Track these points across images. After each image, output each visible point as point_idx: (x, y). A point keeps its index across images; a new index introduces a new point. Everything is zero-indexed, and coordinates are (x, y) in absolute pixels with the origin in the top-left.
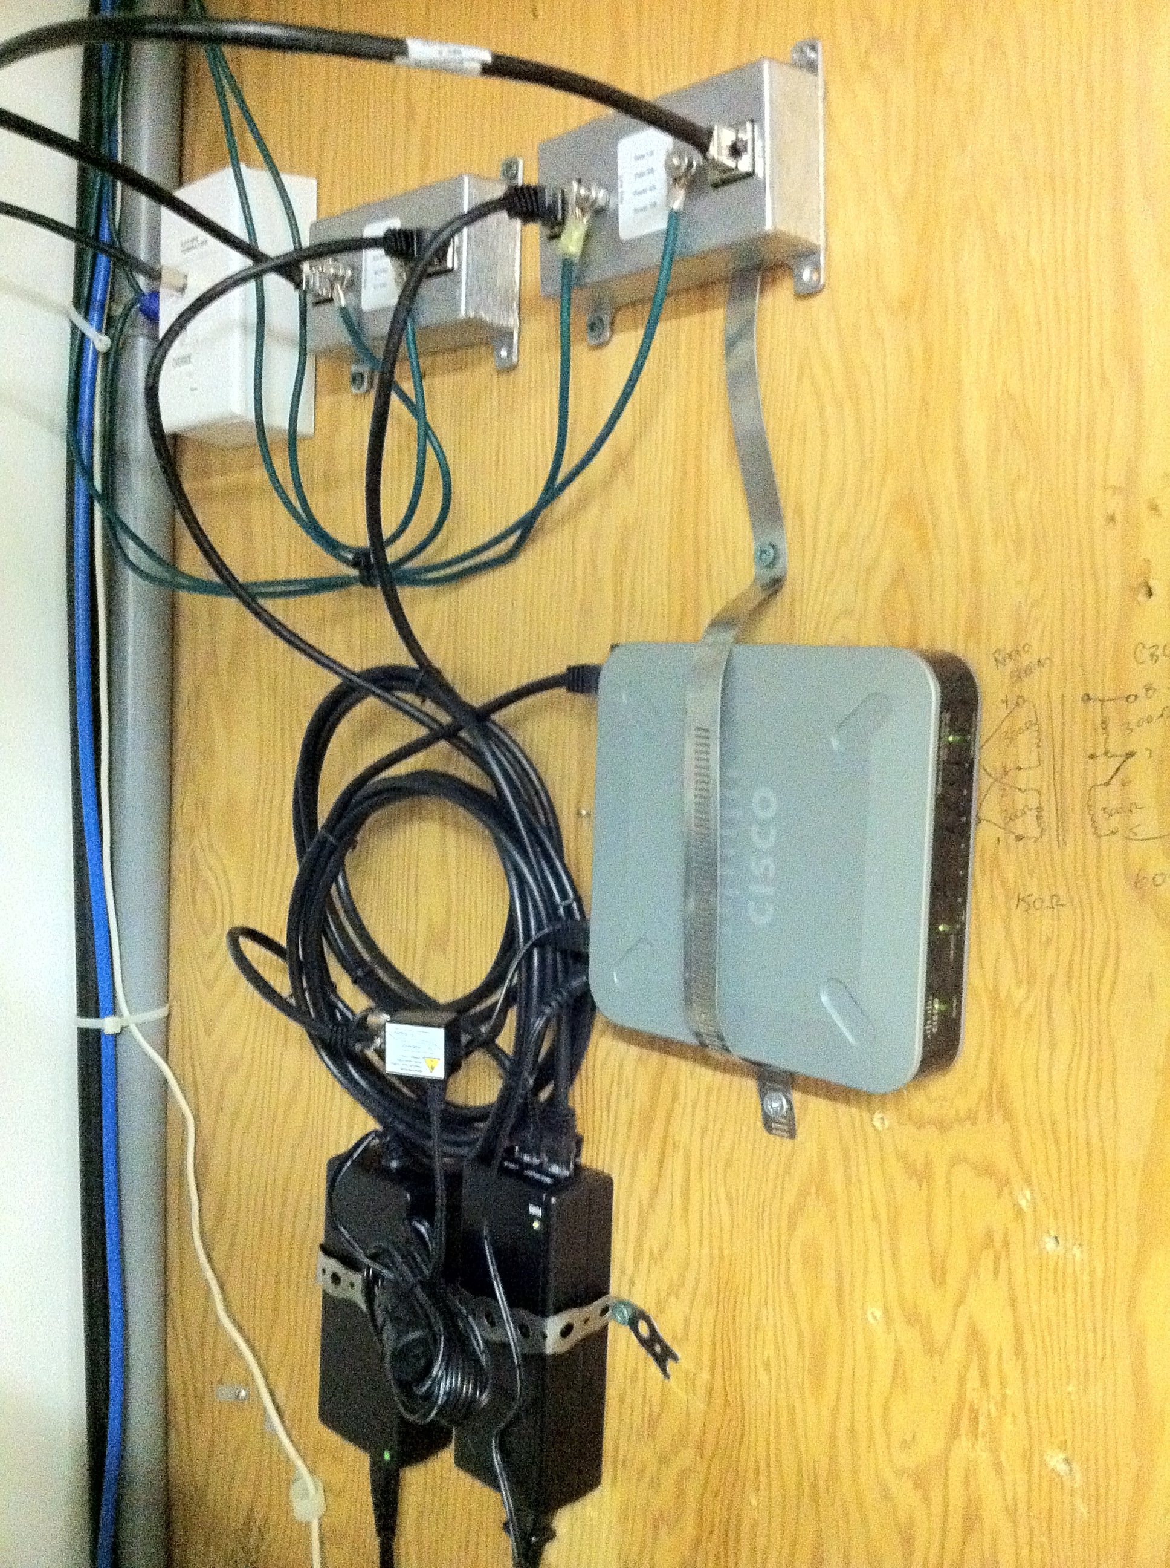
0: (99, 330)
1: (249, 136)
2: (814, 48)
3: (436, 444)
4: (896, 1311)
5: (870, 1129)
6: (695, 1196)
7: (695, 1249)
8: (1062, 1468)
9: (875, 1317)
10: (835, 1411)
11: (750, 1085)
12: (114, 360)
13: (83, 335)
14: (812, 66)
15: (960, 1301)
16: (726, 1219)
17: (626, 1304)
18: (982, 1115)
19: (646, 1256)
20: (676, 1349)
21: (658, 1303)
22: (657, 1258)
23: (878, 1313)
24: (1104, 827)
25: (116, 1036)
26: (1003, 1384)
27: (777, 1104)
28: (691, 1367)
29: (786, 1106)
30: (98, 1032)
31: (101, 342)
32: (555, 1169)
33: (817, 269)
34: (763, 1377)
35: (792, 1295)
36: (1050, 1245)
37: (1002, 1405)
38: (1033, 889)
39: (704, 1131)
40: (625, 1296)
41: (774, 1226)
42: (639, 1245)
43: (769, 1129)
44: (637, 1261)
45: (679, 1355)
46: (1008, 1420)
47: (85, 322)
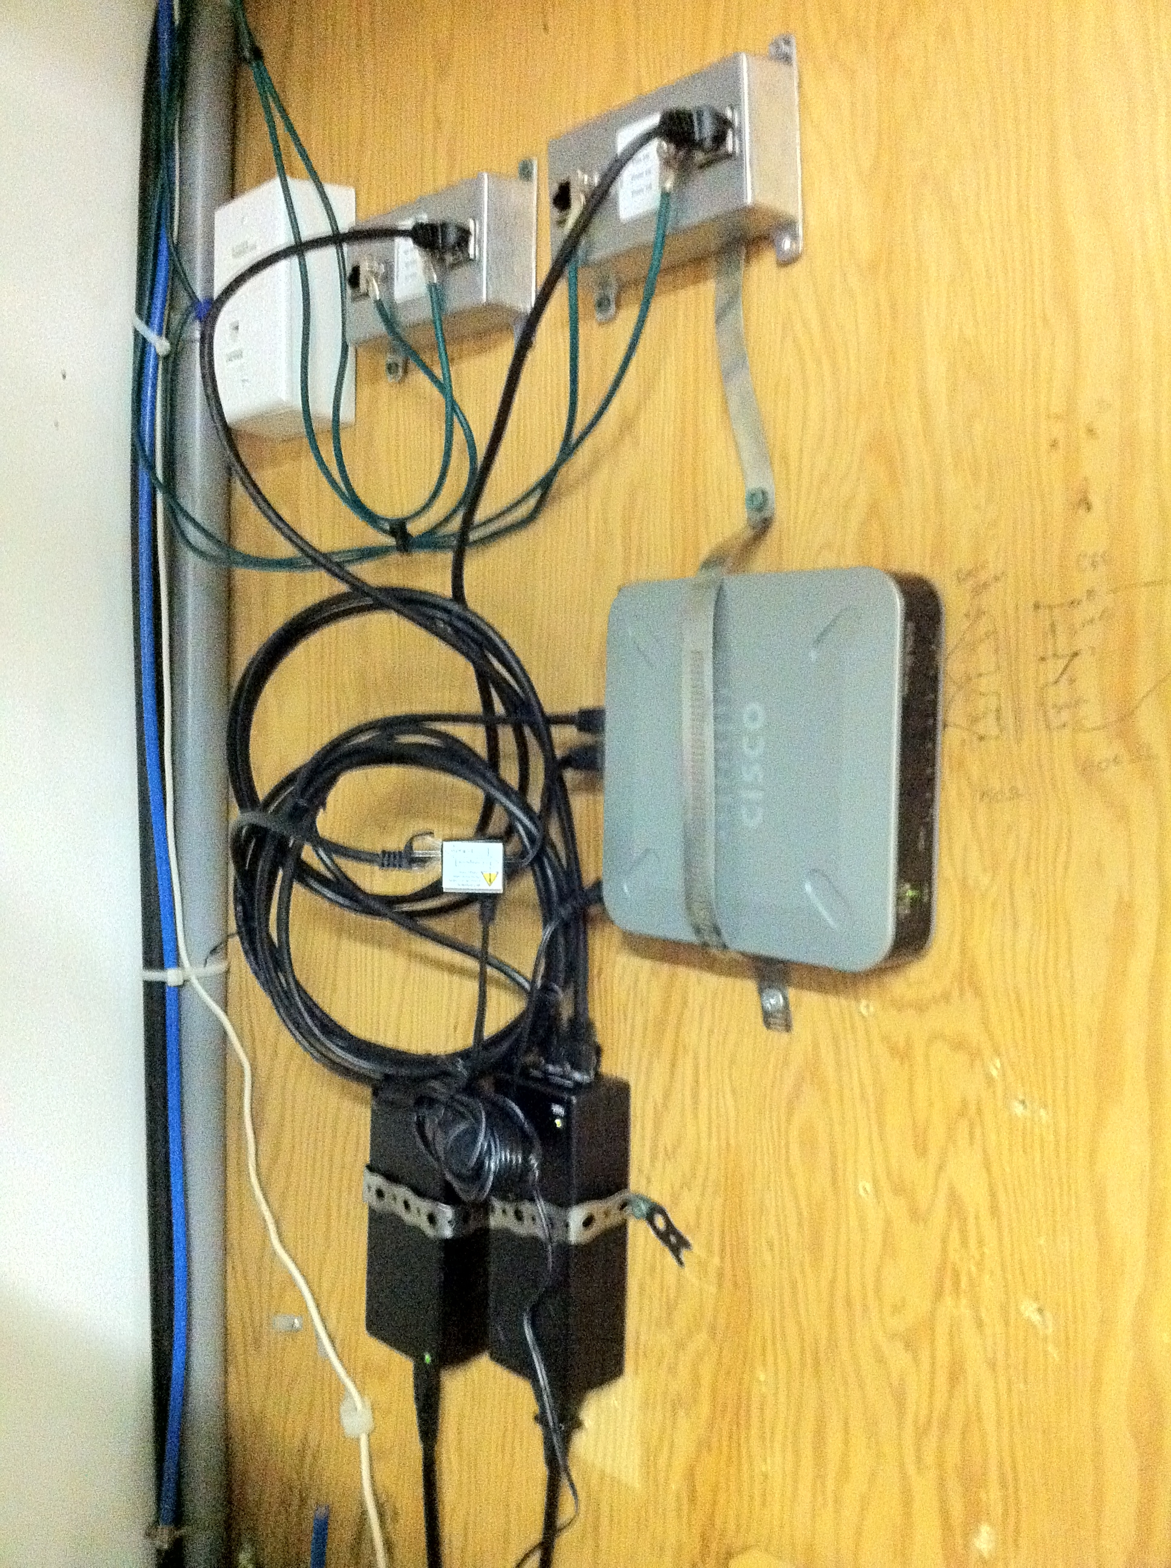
0: (160, 334)
1: (294, 150)
2: (788, 42)
3: (462, 418)
4: (884, 1182)
5: (857, 1017)
6: (704, 1093)
7: (704, 1142)
8: (1036, 1318)
9: (865, 1189)
10: (833, 1282)
11: (750, 986)
12: (173, 362)
13: (144, 340)
14: (787, 59)
15: (941, 1168)
16: (732, 1113)
17: (645, 1200)
18: (956, 993)
19: (661, 1156)
20: (689, 1238)
21: (673, 1195)
22: (671, 1155)
23: (869, 1187)
24: (1055, 722)
25: (179, 988)
26: (981, 1243)
27: (774, 1000)
28: (703, 1255)
29: (782, 1001)
30: (162, 984)
31: (161, 345)
32: (577, 1076)
33: (794, 237)
34: (767, 1257)
35: (791, 1176)
36: (1018, 1109)
37: (980, 1265)
38: (995, 784)
39: (711, 1032)
40: (643, 1191)
41: (775, 1114)
42: (655, 1147)
43: (768, 1024)
44: (654, 1157)
45: (691, 1241)
46: (987, 1277)
47: (145, 327)
